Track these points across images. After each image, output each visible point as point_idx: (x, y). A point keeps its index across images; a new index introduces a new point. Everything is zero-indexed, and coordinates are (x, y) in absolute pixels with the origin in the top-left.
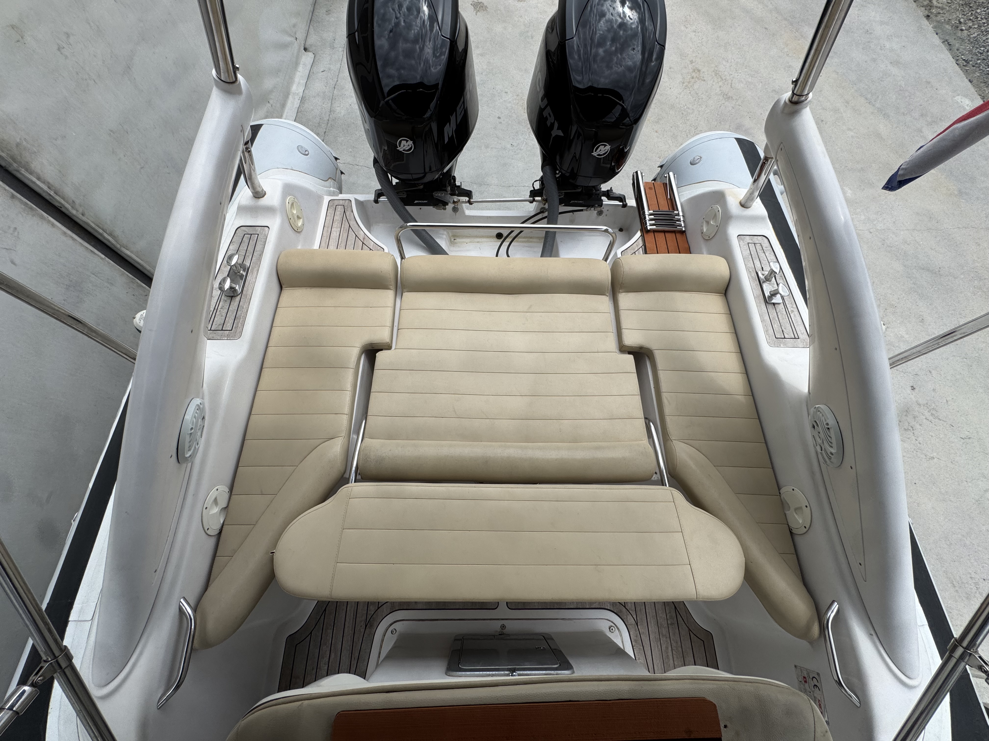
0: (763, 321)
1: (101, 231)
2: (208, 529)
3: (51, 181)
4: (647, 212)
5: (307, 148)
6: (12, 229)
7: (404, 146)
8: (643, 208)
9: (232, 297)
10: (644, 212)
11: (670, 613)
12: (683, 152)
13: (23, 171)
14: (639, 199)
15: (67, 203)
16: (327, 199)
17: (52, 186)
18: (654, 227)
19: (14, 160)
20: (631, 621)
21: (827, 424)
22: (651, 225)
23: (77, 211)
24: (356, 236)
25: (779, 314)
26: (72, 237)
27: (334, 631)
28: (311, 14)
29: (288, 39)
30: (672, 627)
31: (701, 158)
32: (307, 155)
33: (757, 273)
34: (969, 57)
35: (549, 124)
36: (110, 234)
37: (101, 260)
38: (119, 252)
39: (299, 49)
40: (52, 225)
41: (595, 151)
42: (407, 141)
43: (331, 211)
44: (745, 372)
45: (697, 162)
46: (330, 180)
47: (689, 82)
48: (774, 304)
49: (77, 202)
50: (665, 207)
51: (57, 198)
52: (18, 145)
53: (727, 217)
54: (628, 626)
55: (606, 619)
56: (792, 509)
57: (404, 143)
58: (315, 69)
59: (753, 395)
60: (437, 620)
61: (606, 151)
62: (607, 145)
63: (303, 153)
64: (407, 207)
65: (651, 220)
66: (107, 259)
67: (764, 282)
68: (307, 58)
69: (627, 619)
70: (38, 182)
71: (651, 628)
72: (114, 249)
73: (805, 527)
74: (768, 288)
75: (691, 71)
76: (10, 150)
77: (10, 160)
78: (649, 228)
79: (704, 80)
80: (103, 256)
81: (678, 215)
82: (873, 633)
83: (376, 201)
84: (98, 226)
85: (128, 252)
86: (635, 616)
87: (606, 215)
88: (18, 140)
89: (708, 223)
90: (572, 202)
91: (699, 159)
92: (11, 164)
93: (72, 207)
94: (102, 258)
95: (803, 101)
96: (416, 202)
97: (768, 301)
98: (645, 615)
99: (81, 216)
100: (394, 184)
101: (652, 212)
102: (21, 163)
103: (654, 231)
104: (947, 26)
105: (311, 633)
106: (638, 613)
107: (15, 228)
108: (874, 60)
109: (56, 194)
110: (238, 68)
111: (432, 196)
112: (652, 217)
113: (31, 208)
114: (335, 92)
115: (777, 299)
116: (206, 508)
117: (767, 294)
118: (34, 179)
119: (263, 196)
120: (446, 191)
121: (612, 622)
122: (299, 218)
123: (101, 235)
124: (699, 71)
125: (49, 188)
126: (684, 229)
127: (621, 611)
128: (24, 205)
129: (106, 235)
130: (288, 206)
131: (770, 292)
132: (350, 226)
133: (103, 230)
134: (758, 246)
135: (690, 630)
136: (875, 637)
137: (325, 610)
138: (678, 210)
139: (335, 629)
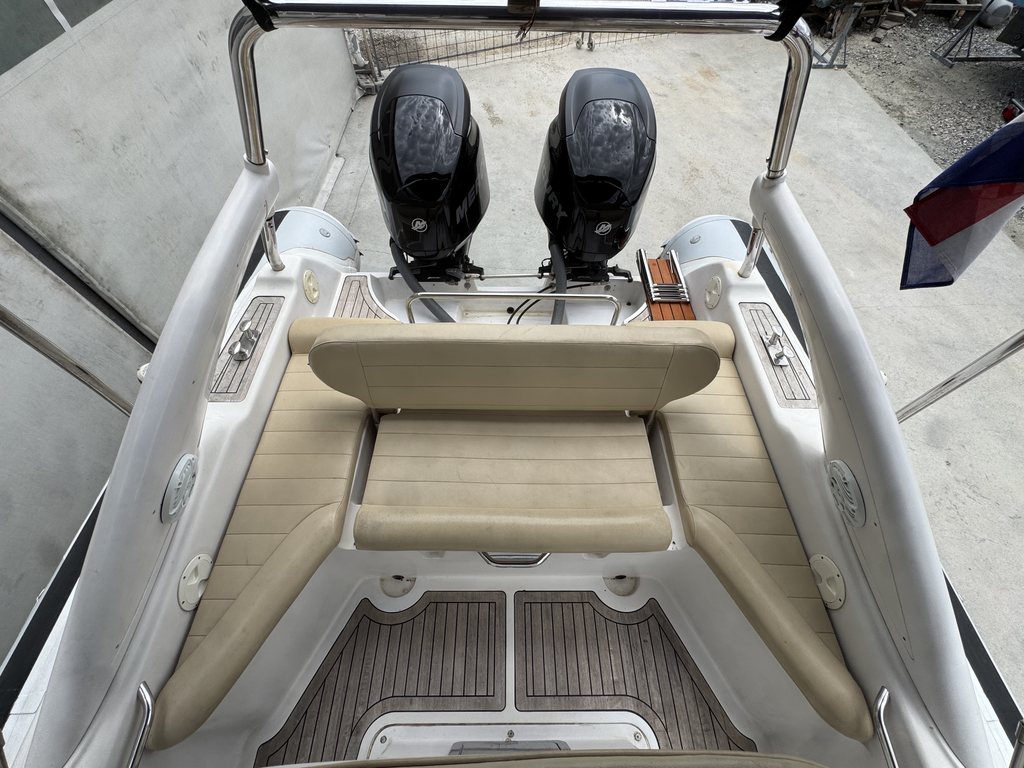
0: (771, 382)
1: (123, 306)
2: (183, 602)
3: (84, 260)
4: (651, 285)
5: (328, 230)
6: (38, 302)
7: (418, 226)
8: (648, 282)
9: (241, 361)
10: (649, 286)
11: (704, 716)
12: (684, 233)
13: (59, 250)
14: (643, 274)
15: (96, 279)
16: (343, 276)
17: (85, 264)
18: (659, 299)
19: (53, 239)
20: (660, 726)
21: (844, 479)
22: (656, 297)
23: (104, 287)
24: (369, 308)
25: (787, 376)
26: (94, 311)
27: (314, 739)
28: (344, 128)
29: (322, 146)
30: (708, 735)
31: (700, 237)
32: (328, 237)
33: (761, 338)
34: (946, 157)
35: (554, 207)
36: (132, 310)
37: (119, 334)
38: (138, 327)
39: (332, 154)
40: (77, 299)
41: (598, 229)
42: (421, 221)
43: (347, 286)
44: (760, 435)
45: (697, 241)
46: (348, 259)
47: (689, 180)
48: (781, 366)
49: (105, 278)
50: (668, 280)
51: (87, 275)
52: (59, 227)
53: (727, 287)
54: (656, 733)
55: (631, 724)
56: (824, 580)
57: (418, 223)
58: (345, 170)
59: (770, 458)
60: (434, 725)
61: (608, 229)
62: (607, 224)
63: (325, 235)
64: (420, 283)
65: (656, 292)
66: (125, 332)
67: (769, 346)
68: (338, 163)
69: (654, 723)
70: (72, 260)
71: (684, 734)
72: (133, 323)
73: (840, 600)
74: (773, 352)
75: (690, 170)
76: (50, 231)
77: (48, 239)
78: (654, 299)
79: (703, 178)
80: (121, 330)
81: (682, 287)
82: (933, 726)
83: (391, 278)
84: (121, 301)
85: (146, 327)
86: (663, 720)
87: (614, 290)
88: (60, 223)
89: (710, 293)
90: (579, 277)
91: (698, 239)
92: (49, 244)
93: (100, 284)
94: (120, 332)
95: (779, 177)
96: (429, 278)
97: (775, 363)
98: (675, 719)
99: (106, 291)
100: (409, 262)
101: (656, 285)
102: (59, 242)
103: (660, 302)
104: (921, 132)
105: (288, 741)
106: (667, 715)
107: (41, 301)
108: (858, 160)
109: (87, 271)
110: (267, 153)
111: (445, 272)
112: (657, 289)
113: (60, 284)
114: (362, 190)
115: (784, 361)
116: (184, 578)
117: (773, 357)
118: (68, 258)
119: (282, 270)
120: (458, 268)
121: (637, 728)
122: (314, 290)
123: (123, 309)
124: (697, 170)
125: (81, 265)
126: (688, 300)
127: (647, 714)
128: (54, 280)
129: (127, 310)
130: (305, 279)
131: (776, 355)
132: (364, 299)
133: (126, 305)
134: (760, 313)
135: (728, 737)
136: (935, 730)
137: (306, 712)
138: (681, 283)
139: (315, 736)
